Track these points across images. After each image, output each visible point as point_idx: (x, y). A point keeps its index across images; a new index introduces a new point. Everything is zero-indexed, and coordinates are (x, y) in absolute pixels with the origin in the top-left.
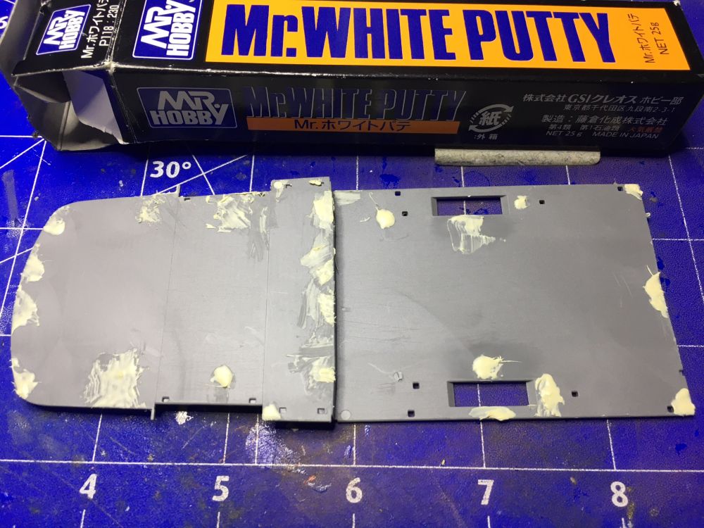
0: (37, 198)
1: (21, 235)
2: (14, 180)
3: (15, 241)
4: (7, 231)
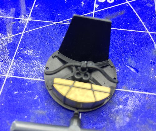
0: (36, 6)
1: (27, 23)
4: (19, 20)
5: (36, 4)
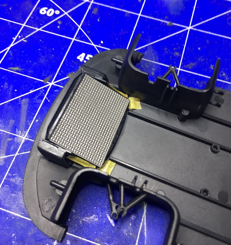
0: (37, 120)
1: (23, 142)
2: (27, 105)
3: (18, 145)
4: (15, 136)
5: (36, 118)
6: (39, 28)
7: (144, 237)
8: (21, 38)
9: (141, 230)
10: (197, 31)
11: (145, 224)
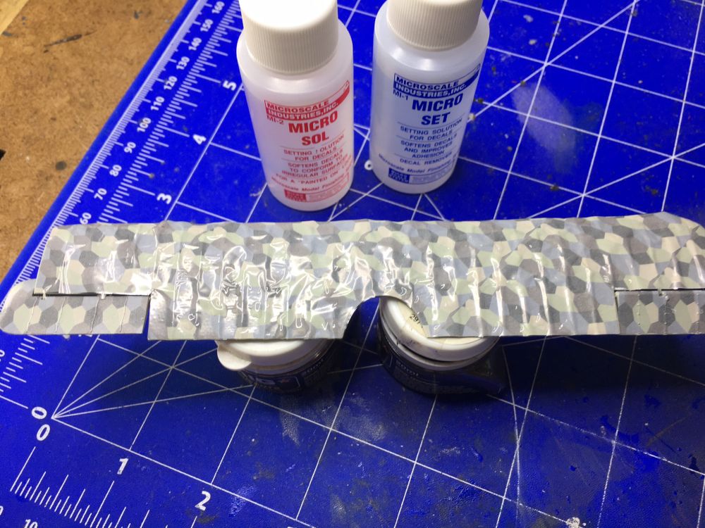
6: (366, 191)
7: (517, 476)
8: (343, 208)
9: (513, 468)
10: (594, 200)
11: (518, 461)
